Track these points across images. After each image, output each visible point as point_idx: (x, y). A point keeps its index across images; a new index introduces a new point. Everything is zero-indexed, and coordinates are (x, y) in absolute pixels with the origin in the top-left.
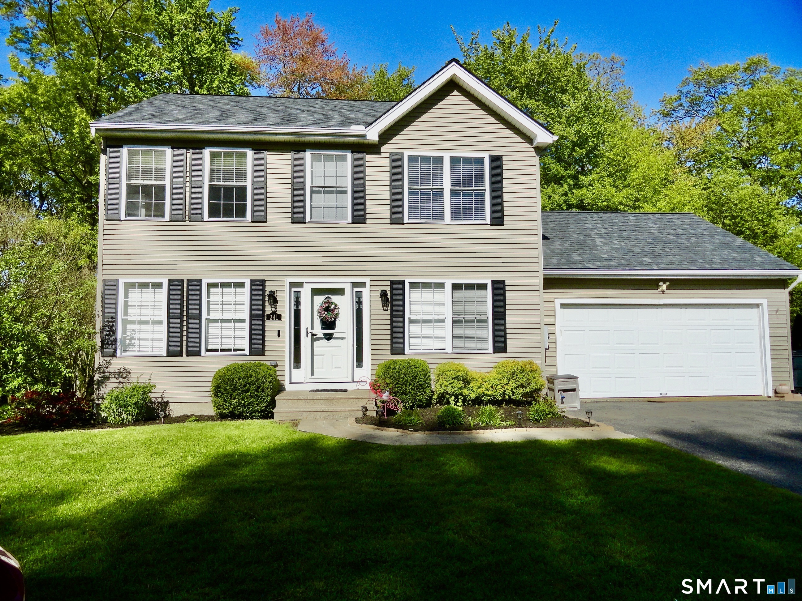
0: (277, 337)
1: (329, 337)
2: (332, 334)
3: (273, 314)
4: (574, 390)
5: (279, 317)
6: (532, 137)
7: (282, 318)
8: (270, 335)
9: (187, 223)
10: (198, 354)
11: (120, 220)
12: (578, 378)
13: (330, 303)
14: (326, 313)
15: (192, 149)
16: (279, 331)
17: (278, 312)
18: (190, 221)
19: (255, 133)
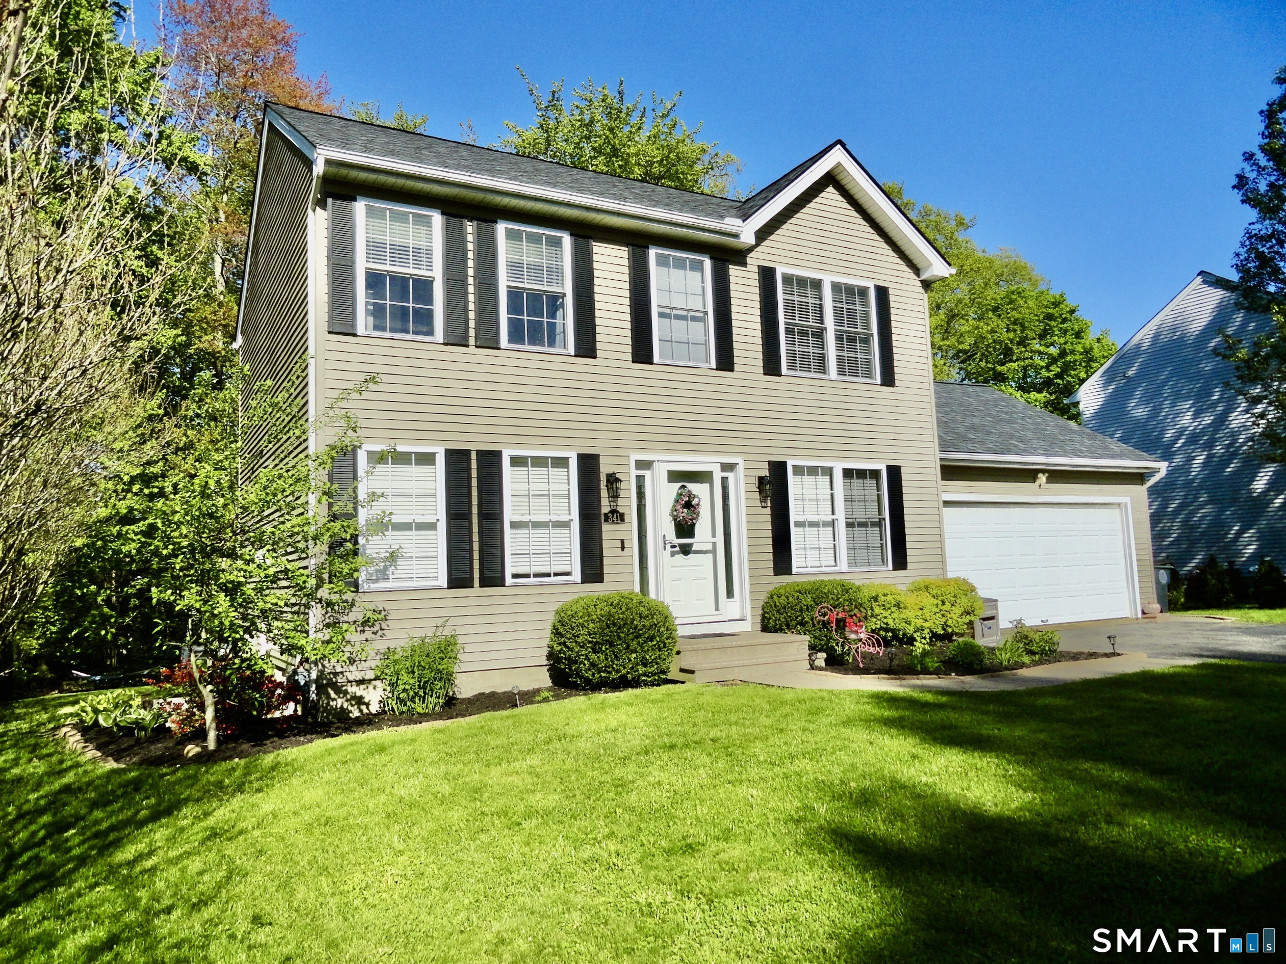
0: (619, 551)
1: (686, 550)
2: (691, 545)
3: (614, 512)
4: (992, 618)
5: (622, 518)
6: (919, 266)
7: (626, 517)
8: (609, 547)
9: (472, 349)
10: (500, 582)
11: (355, 335)
12: (997, 601)
13: (690, 495)
14: (685, 510)
15: (478, 220)
16: (622, 542)
17: (620, 510)
18: (477, 347)
19: (588, 209)
